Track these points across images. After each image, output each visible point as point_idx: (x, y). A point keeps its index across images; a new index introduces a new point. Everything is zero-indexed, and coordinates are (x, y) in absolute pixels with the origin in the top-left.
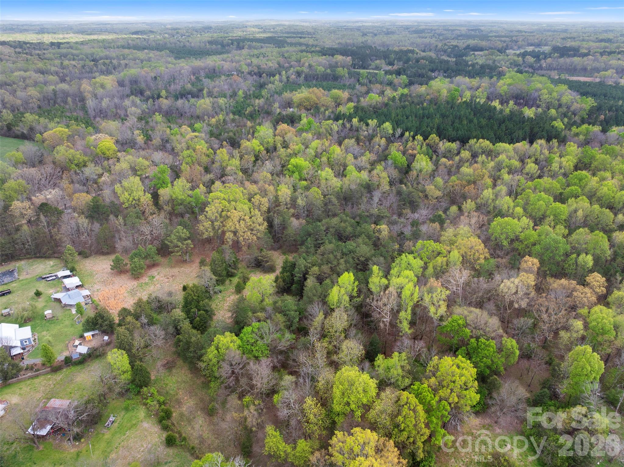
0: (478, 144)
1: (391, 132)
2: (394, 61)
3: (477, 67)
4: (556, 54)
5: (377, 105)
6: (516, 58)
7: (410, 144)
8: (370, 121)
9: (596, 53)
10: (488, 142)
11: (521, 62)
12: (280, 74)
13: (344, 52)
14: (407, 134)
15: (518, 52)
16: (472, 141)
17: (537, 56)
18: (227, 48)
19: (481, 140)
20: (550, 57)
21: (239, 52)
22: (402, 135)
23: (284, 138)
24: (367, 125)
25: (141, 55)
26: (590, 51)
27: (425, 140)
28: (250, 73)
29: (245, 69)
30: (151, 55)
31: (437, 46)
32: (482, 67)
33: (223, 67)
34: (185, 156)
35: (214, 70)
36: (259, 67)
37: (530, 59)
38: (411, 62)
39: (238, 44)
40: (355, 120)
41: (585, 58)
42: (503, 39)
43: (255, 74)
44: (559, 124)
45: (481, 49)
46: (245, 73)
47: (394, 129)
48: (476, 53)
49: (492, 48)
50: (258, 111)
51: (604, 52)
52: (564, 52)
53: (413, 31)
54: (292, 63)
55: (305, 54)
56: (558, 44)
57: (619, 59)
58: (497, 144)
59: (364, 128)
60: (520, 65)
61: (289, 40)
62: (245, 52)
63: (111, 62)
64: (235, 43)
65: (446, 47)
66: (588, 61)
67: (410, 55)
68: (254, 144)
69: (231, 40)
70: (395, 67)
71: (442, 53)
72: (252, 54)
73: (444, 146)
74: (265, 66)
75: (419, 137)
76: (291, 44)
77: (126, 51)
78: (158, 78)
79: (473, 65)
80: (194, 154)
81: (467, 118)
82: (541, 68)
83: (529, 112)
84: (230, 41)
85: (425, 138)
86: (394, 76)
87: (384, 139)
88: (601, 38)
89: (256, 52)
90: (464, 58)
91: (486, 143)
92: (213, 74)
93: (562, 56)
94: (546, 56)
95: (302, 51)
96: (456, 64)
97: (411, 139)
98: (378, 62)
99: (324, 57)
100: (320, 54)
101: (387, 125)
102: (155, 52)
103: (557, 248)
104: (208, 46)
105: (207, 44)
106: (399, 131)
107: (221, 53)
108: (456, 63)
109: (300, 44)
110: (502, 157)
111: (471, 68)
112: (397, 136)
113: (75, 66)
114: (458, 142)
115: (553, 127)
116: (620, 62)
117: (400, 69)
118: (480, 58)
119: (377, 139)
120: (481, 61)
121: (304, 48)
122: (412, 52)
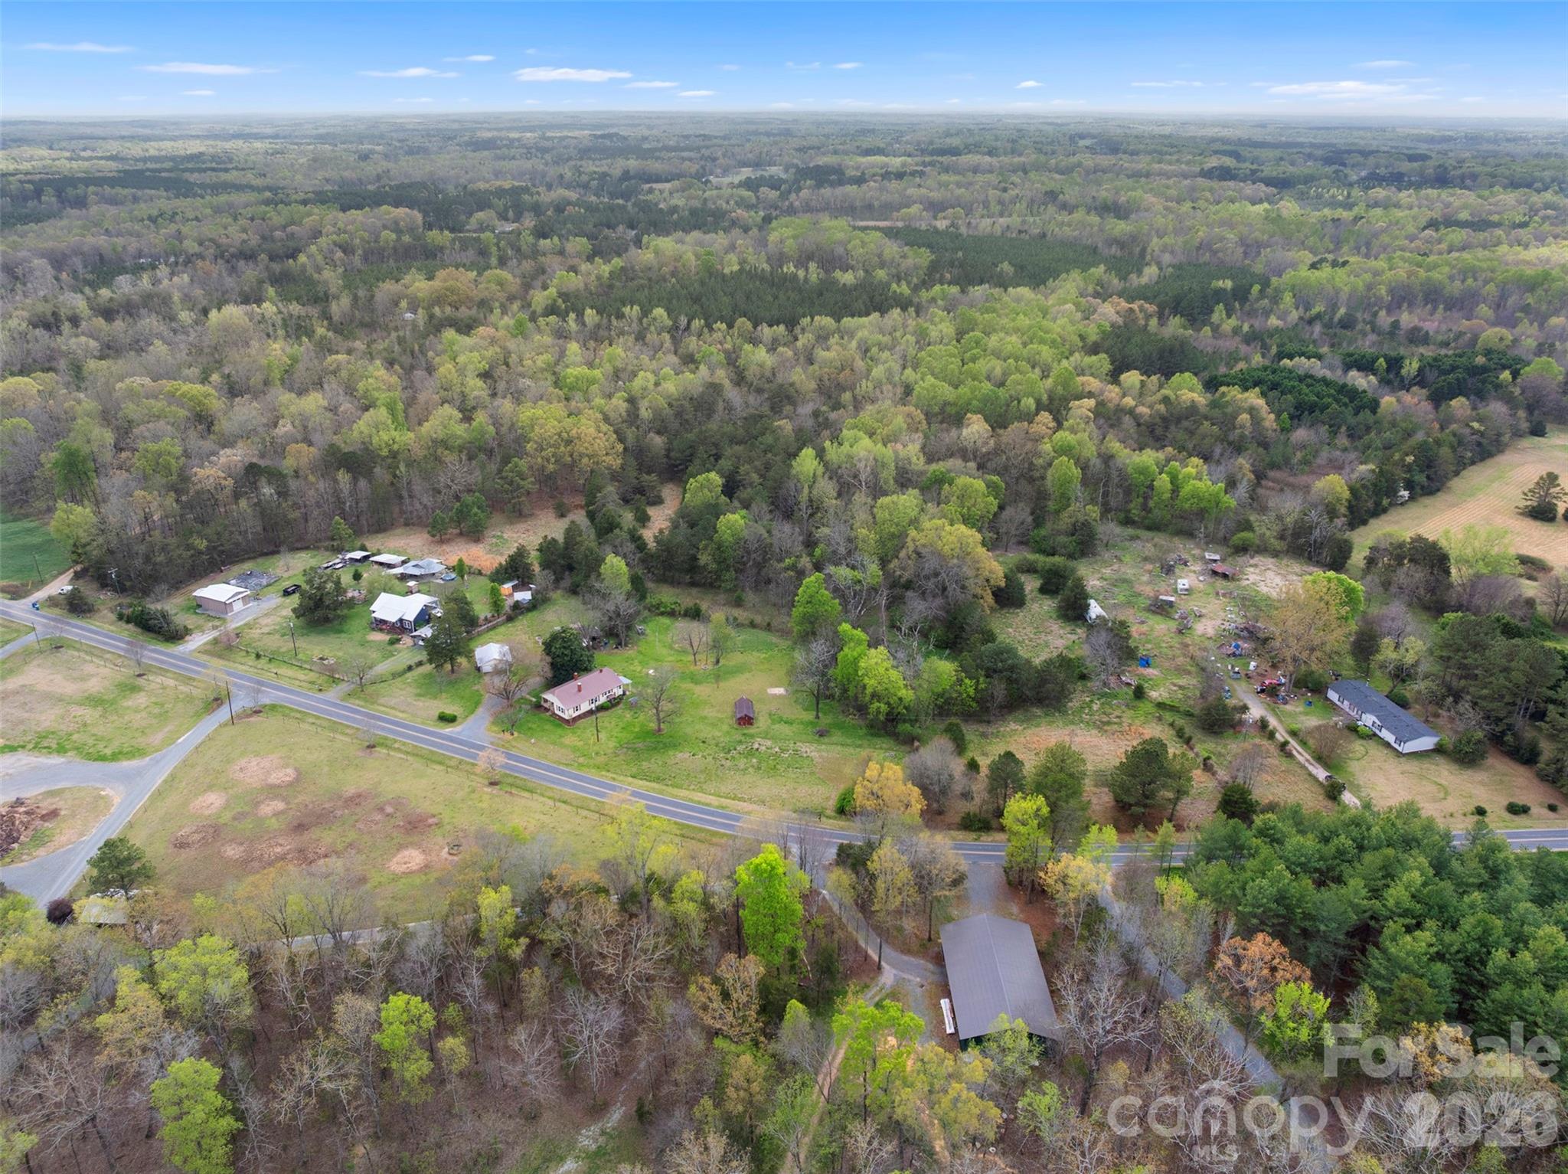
0: (816, 324)
1: (670, 321)
4: (809, 182)
6: (739, 192)
8: (627, 310)
9: (875, 175)
10: (829, 319)
11: (754, 201)
14: (696, 322)
15: (733, 180)
16: (805, 321)
17: (777, 186)
19: (817, 318)
20: (801, 188)
22: (689, 325)
24: (621, 317)
26: (864, 173)
27: (730, 329)
31: (561, 176)
32: (693, 212)
35: (101, 255)
37: (769, 194)
38: (547, 213)
40: (591, 313)
41: (864, 187)
42: (685, 154)
44: (900, 289)
45: (662, 179)
46: (209, 257)
47: (672, 317)
48: (655, 186)
49: (681, 176)
51: (888, 173)
52: (819, 176)
53: (468, 144)
57: (919, 186)
58: (845, 320)
61: (194, 177)
65: (585, 178)
66: (870, 192)
67: (528, 197)
70: (529, 224)
73: (766, 332)
74: (227, 240)
75: (720, 326)
79: (675, 212)
83: (847, 278)
84: (27, 186)
85: (730, 326)
87: (664, 335)
88: (864, 146)
90: (641, 197)
91: (827, 321)
92: (104, 264)
93: (820, 184)
94: (791, 186)
96: (642, 212)
97: (707, 328)
98: (480, 215)
100: (333, 206)
101: (659, 312)
106: (681, 319)
108: (640, 210)
110: (861, 335)
112: (682, 327)
114: (781, 325)
116: (923, 191)
117: (540, 227)
118: (673, 197)
120: (680, 203)
121: (265, 195)
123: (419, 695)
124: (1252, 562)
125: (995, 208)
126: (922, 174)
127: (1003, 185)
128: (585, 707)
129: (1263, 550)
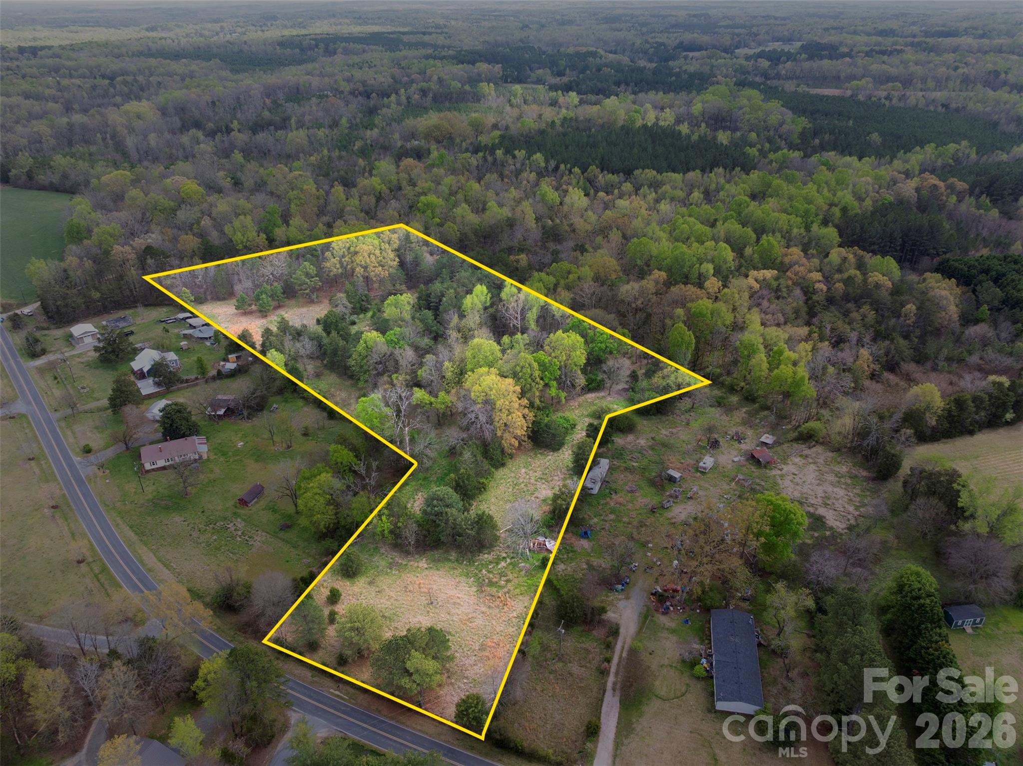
0: (643, 176)
1: (543, 164)
2: (565, 69)
3: (684, 77)
4: (803, 55)
5: (530, 132)
6: (744, 62)
7: (565, 178)
8: (516, 152)
9: (859, 52)
10: (654, 173)
11: (751, 69)
12: (397, 93)
13: (491, 58)
14: (562, 166)
15: (751, 52)
16: (637, 172)
17: (775, 58)
18: (309, 53)
20: (795, 60)
21: (329, 59)
22: (557, 168)
23: (409, 175)
24: (514, 157)
25: (178, 67)
26: (852, 50)
27: (583, 173)
28: (352, 93)
29: (346, 87)
30: (194, 67)
31: (634, 44)
32: (692, 76)
33: (310, 84)
34: (292, 197)
35: (298, 89)
36: (364, 83)
37: (765, 64)
38: (588, 72)
39: (327, 45)
40: (499, 153)
42: (737, 31)
43: (360, 94)
44: (753, 152)
45: (699, 48)
46: (346, 93)
47: (547, 161)
48: (691, 54)
49: (714, 47)
50: (371, 146)
51: (872, 50)
52: (814, 51)
54: (413, 76)
55: (431, 61)
56: (816, 38)
57: (884, 62)
58: (665, 174)
59: (510, 161)
60: (749, 73)
61: (405, 39)
62: (339, 59)
63: (136, 80)
64: (322, 45)
65: (648, 46)
66: (841, 66)
67: (591, 59)
68: (375, 182)
69: (315, 40)
70: (565, 79)
71: (641, 55)
72: (350, 62)
73: (604, 178)
74: (373, 82)
75: (576, 170)
76: (411, 46)
77: (152, 62)
78: (217, 103)
79: (678, 75)
80: (302, 196)
81: (640, 146)
82: (778, 76)
84: (313, 42)
85: (584, 171)
86: (560, 92)
87: (534, 174)
88: (880, 28)
89: (356, 59)
90: (670, 63)
91: (651, 173)
92: (297, 95)
93: (811, 58)
94: (790, 56)
95: (427, 57)
96: (654, 74)
97: (567, 172)
98: (540, 72)
99: (460, 66)
100: (455, 61)
101: (539, 157)
102: (199, 62)
103: (683, 260)
104: (279, 50)
105: (278, 47)
106: (553, 164)
107: (301, 62)
108: (655, 72)
109: (424, 45)
110: (667, 188)
111: (674, 78)
112: (550, 169)
113: (79, 86)
114: (621, 174)
115: (744, 153)
116: (884, 67)
117: (571, 82)
118: (692, 64)
119: (525, 175)
120: (692, 68)
121: (430, 51)
122: (594, 54)
123: (96, 428)
124: (807, 452)
125: (931, 84)
126: (900, 52)
127: (956, 64)
128: (161, 463)
129: (825, 443)
